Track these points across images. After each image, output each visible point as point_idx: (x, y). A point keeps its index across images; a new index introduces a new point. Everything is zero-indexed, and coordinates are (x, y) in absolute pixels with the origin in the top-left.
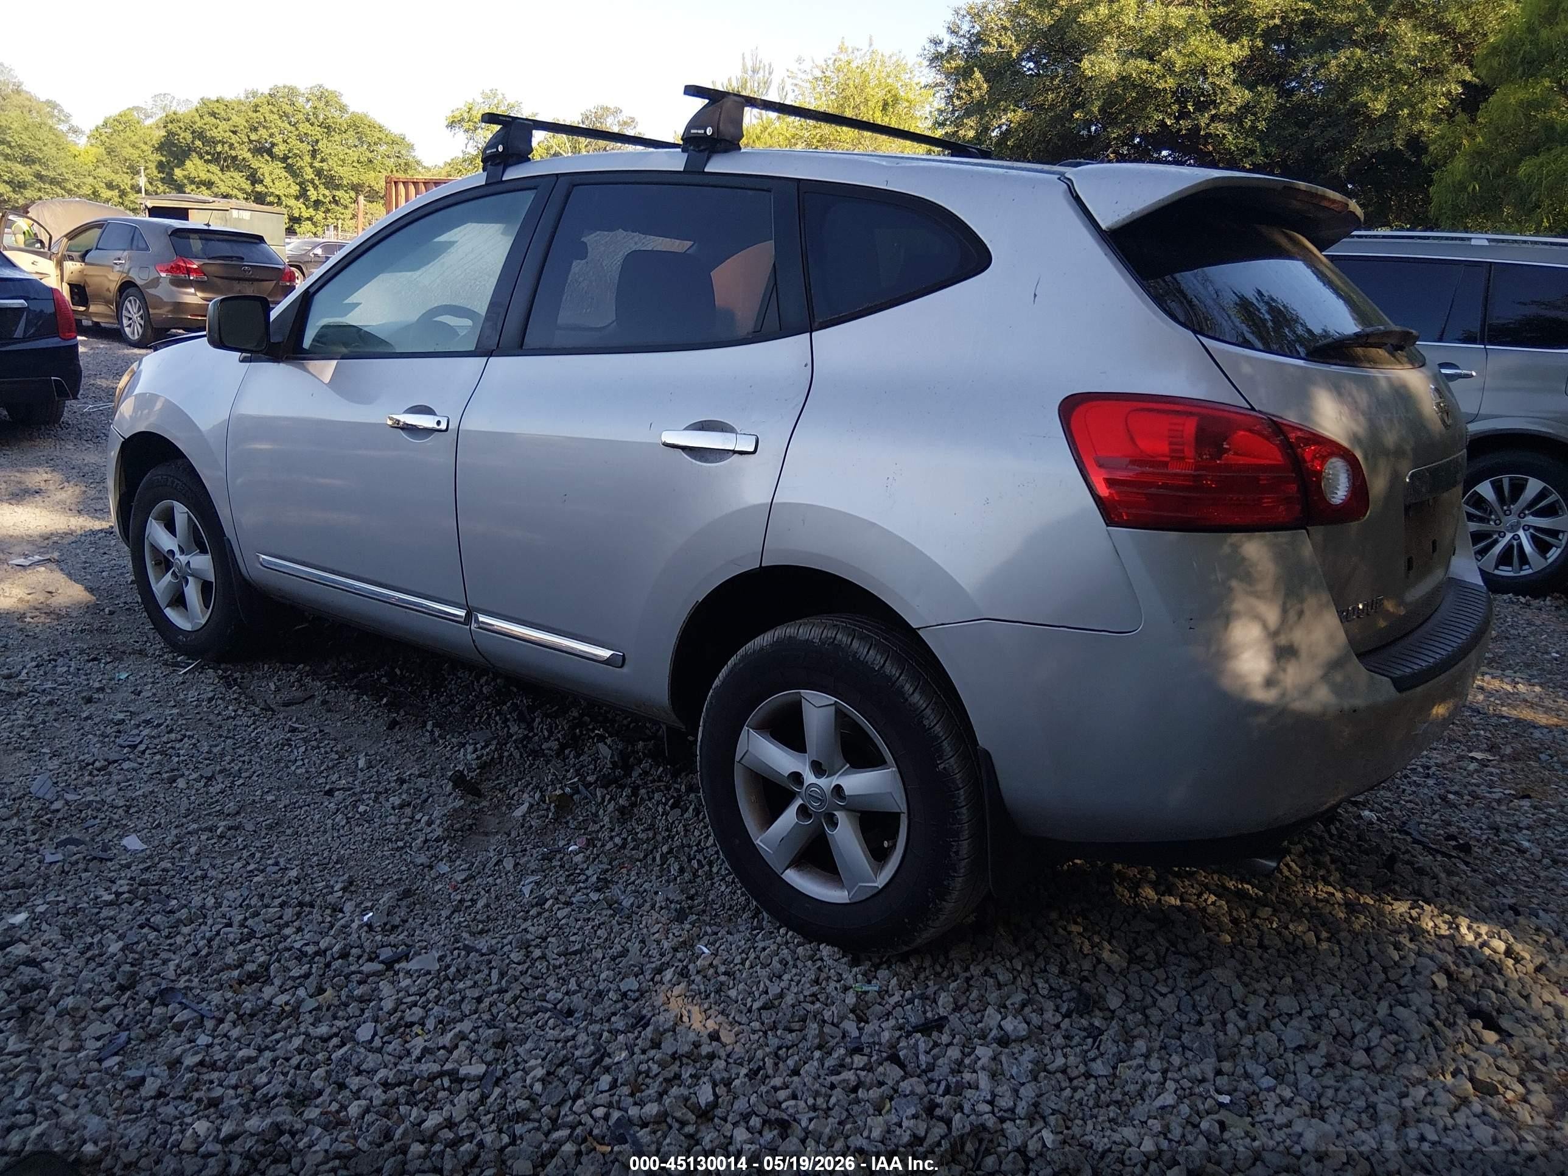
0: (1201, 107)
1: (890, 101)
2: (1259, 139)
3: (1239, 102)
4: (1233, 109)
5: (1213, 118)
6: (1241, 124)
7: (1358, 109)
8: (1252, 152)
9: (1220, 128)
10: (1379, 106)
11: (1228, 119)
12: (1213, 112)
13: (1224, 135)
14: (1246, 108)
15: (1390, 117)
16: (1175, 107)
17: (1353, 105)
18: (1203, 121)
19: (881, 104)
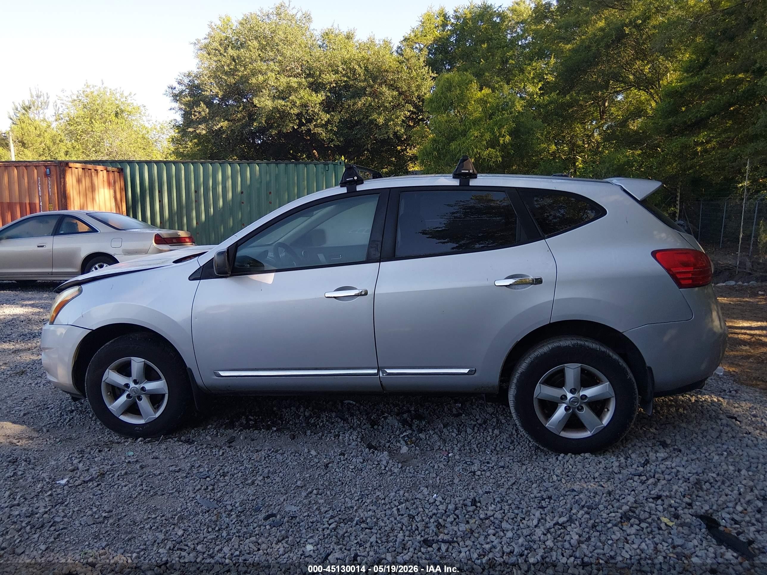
0: (309, 121)
1: (119, 111)
2: (334, 134)
3: (326, 119)
4: (323, 122)
5: (315, 126)
6: (326, 129)
7: (372, 122)
8: (333, 140)
9: (319, 130)
10: (381, 120)
11: (322, 126)
12: (314, 123)
13: (321, 133)
14: (328, 122)
15: (386, 124)
16: (297, 121)
17: (370, 120)
18: (311, 126)
19: (114, 112)
